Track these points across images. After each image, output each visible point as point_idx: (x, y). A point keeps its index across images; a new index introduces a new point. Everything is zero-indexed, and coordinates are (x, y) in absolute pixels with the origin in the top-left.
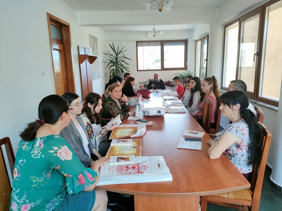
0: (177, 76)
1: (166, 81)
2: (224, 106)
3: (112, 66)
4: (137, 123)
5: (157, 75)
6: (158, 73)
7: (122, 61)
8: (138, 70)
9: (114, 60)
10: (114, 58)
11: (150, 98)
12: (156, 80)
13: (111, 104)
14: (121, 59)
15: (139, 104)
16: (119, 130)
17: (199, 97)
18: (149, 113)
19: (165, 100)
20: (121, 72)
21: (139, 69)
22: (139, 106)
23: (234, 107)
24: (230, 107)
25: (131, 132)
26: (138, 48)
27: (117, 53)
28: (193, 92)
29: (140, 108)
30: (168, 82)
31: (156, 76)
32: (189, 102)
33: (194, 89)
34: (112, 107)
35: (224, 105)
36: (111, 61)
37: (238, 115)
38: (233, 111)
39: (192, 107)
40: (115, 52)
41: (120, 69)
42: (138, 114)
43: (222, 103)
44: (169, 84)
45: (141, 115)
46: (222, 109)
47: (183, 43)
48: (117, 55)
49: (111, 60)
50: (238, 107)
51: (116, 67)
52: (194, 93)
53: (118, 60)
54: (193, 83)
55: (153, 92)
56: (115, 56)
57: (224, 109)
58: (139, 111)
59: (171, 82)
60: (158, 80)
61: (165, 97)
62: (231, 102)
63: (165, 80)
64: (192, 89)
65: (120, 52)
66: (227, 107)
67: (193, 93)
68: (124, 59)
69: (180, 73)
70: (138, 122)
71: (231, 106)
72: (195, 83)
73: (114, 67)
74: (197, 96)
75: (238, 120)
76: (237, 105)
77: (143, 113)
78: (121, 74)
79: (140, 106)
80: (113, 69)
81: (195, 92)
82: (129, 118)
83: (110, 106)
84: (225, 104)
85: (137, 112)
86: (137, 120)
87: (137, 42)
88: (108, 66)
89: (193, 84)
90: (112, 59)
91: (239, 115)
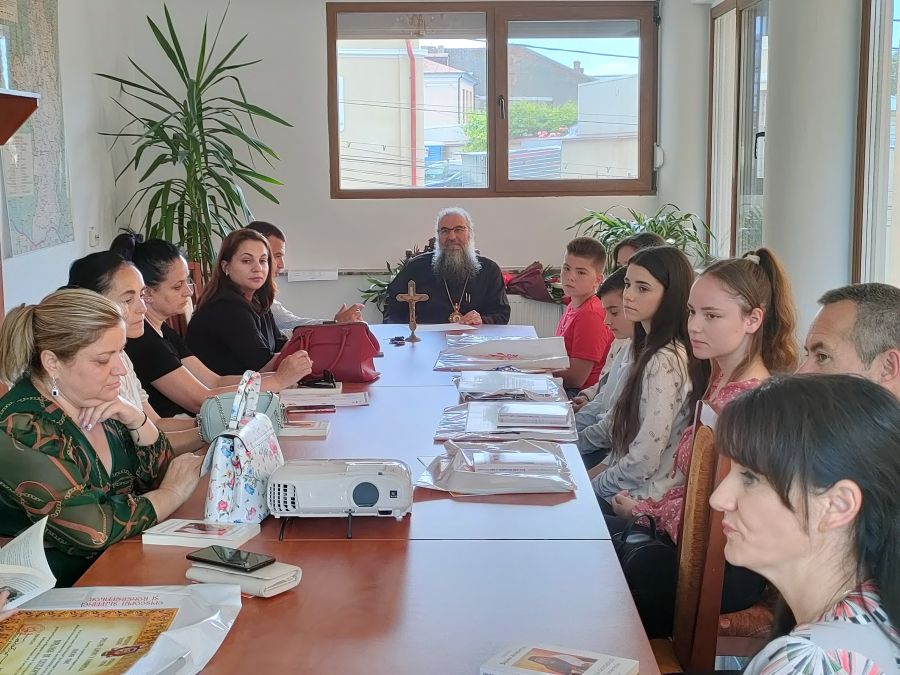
0: (590, 235)
1: (523, 264)
2: (747, 484)
3: (161, 160)
4: (191, 573)
5: (459, 229)
6: (460, 211)
7: (229, 129)
8: (337, 193)
9: (172, 121)
10: (173, 108)
11: (371, 380)
12: (457, 259)
13: (27, 438)
14: (221, 117)
15: (232, 437)
16: (30, 638)
17: (679, 387)
18: (299, 502)
19: (467, 398)
20: (220, 201)
21: (344, 185)
22: (232, 449)
23: (812, 500)
24: (786, 503)
25: (112, 653)
26: (343, 46)
27: (193, 76)
28: (645, 351)
29: (237, 464)
30: (535, 270)
31: (451, 230)
32: (616, 416)
33: (647, 328)
34: (34, 455)
35: (749, 477)
36: (157, 131)
37: (843, 566)
38: (806, 529)
39: (636, 451)
40: (183, 72)
41: (212, 181)
42: (223, 505)
43: (737, 460)
44: (537, 285)
45: (241, 514)
46: (731, 506)
47: (635, 24)
48: (195, 89)
49: (152, 123)
50: (848, 505)
51: (191, 169)
52: (647, 358)
53: (207, 124)
54: (643, 288)
55: (413, 339)
56: (181, 92)
57: (745, 509)
58: (232, 485)
59: (551, 272)
60: (465, 256)
61: (471, 381)
62: (795, 468)
63: (510, 262)
64: (638, 326)
65: (218, 70)
66: (765, 496)
67: (643, 354)
68: (243, 116)
69: (611, 217)
70: (195, 572)
71: (794, 494)
72: (656, 291)
73: (176, 172)
74: (666, 375)
75: (841, 604)
76: (836, 491)
77: (255, 501)
78: (221, 212)
79: (240, 452)
80: (169, 183)
81: (655, 350)
82: (149, 538)
83: (18, 446)
84: (753, 468)
85: (218, 492)
86: (194, 558)
87: (333, 11)
88: (137, 159)
89: (643, 297)
90: (158, 116)
91: (851, 567)
